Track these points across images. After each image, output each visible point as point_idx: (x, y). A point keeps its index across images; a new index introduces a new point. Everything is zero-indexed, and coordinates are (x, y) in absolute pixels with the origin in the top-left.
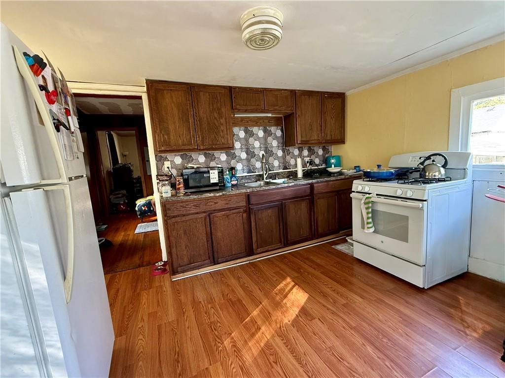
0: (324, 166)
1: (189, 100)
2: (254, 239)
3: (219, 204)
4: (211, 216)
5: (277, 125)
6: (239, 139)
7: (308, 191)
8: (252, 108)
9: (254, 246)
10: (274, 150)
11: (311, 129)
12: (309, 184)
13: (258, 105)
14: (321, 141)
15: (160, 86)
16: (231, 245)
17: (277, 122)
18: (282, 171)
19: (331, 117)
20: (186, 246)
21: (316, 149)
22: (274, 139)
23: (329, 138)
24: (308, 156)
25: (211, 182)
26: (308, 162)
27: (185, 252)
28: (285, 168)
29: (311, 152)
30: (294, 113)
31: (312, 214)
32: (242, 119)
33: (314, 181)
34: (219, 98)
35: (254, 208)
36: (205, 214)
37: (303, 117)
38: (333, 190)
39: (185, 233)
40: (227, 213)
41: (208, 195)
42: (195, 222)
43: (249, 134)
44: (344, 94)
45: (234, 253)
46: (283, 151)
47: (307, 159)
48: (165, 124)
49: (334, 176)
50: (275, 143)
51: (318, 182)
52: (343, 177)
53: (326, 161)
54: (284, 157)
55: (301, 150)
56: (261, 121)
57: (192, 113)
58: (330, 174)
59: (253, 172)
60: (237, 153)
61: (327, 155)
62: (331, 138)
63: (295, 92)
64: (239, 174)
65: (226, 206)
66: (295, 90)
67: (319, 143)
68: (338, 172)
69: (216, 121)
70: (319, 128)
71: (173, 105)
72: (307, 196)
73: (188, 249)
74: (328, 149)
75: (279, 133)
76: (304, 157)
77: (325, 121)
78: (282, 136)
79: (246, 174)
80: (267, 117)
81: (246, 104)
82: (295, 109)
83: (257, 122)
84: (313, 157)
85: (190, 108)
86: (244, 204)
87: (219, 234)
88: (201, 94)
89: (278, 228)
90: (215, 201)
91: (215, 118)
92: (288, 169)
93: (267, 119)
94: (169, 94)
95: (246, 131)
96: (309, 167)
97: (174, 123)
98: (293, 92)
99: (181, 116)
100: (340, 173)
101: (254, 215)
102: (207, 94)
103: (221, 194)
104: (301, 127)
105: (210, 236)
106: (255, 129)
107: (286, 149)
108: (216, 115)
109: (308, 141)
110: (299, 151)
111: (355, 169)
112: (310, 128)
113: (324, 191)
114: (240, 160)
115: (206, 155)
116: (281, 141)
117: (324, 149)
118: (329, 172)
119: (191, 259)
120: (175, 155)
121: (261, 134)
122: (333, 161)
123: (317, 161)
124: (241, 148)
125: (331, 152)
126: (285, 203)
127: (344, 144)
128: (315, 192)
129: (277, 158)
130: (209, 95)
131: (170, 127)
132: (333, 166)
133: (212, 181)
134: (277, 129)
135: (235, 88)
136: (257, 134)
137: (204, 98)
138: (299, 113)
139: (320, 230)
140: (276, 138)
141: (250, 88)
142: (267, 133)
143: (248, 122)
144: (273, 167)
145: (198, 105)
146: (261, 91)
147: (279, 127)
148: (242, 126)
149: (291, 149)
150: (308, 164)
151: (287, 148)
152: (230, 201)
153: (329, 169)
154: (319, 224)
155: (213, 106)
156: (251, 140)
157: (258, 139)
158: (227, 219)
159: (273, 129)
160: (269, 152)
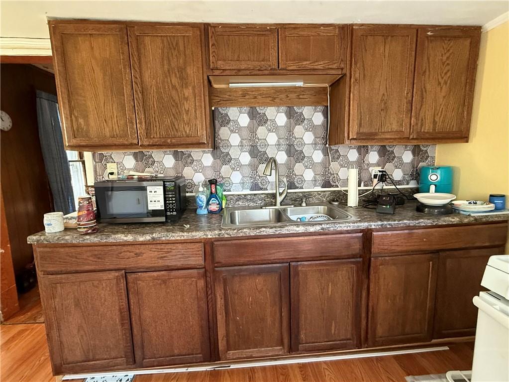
0: (412, 185)
1: (123, 53)
2: (221, 332)
3: (145, 256)
4: (131, 277)
5: (315, 104)
6: (238, 129)
7: (357, 247)
8: (250, 65)
9: (222, 345)
10: (307, 151)
11: (385, 109)
12: (361, 231)
13: (263, 60)
14: (406, 135)
15: (70, 29)
16: (172, 337)
17: (316, 97)
18: (319, 189)
19: (439, 83)
20: (80, 328)
21: (397, 150)
22: (306, 130)
23: (428, 127)
24: (378, 165)
25: (150, 208)
26: (375, 176)
27: (77, 340)
28: (327, 184)
29: (386, 157)
30: (345, 75)
31: (364, 294)
32: (245, 93)
33: (373, 225)
34: (182, 48)
35: (221, 272)
36: (117, 274)
37: (367, 82)
38: (424, 248)
39: (77, 305)
40: (163, 275)
41: (122, 237)
42: (97, 287)
43: (258, 119)
44: (479, 28)
45: (176, 352)
46: (326, 153)
47: (375, 170)
48: (80, 98)
49: (430, 215)
50: (309, 137)
51: (383, 229)
52: (455, 220)
53: (418, 175)
54: (325, 165)
55: (363, 151)
56: (283, 96)
57: (128, 77)
58: (421, 208)
59: (261, 189)
60: (234, 153)
61: (421, 164)
62: (434, 129)
63: (352, 28)
64: (234, 191)
65: (161, 263)
66: (352, 25)
67: (403, 139)
68: (444, 206)
69: (174, 93)
70: (405, 107)
71: (93, 61)
72: (354, 256)
73: (82, 332)
74: (426, 151)
75: (318, 118)
76: (369, 165)
77: (423, 91)
78: (325, 125)
79: (248, 192)
80: (296, 88)
81: (239, 57)
82: (348, 67)
83: (274, 97)
84: (388, 167)
85: (125, 68)
86: (199, 260)
87: (147, 314)
88: (147, 40)
89: (278, 315)
90: (138, 251)
91: (174, 87)
92: (331, 186)
93: (295, 92)
94: (87, 43)
95: (253, 115)
96: (378, 186)
97: (96, 96)
98: (347, 31)
99: (108, 83)
100: (449, 210)
101: (222, 285)
102: (159, 40)
103: (148, 237)
104: (359, 106)
105: (128, 316)
106: (270, 112)
107: (331, 150)
108: (175, 81)
109: (376, 134)
110: (360, 154)
111: (491, 202)
112: (383, 106)
113: (399, 249)
114: (239, 166)
115: (176, 155)
116: (321, 132)
117: (416, 151)
118: (419, 202)
119: (88, 352)
120: (125, 154)
121: (281, 119)
122: (434, 177)
123: (397, 175)
124: (241, 145)
125: (433, 158)
126: (297, 266)
127: (467, 142)
128: (375, 249)
129: (312, 165)
130: (163, 43)
131: (89, 103)
132: (432, 188)
133: (152, 207)
134: (315, 111)
135: (215, 26)
136: (273, 121)
137: (152, 48)
138: (357, 74)
139: (380, 331)
140: (313, 128)
141: (248, 24)
142: (294, 117)
143: (255, 98)
144: (303, 181)
145: (140, 63)
146: (271, 30)
147: (320, 108)
148: (246, 105)
149: (342, 149)
150: (376, 181)
151: (333, 147)
152: (168, 252)
153: (420, 197)
154: (380, 316)
155: (169, 61)
156: (261, 131)
157: (275, 129)
158: (163, 286)
159: (307, 111)
160: (295, 153)
